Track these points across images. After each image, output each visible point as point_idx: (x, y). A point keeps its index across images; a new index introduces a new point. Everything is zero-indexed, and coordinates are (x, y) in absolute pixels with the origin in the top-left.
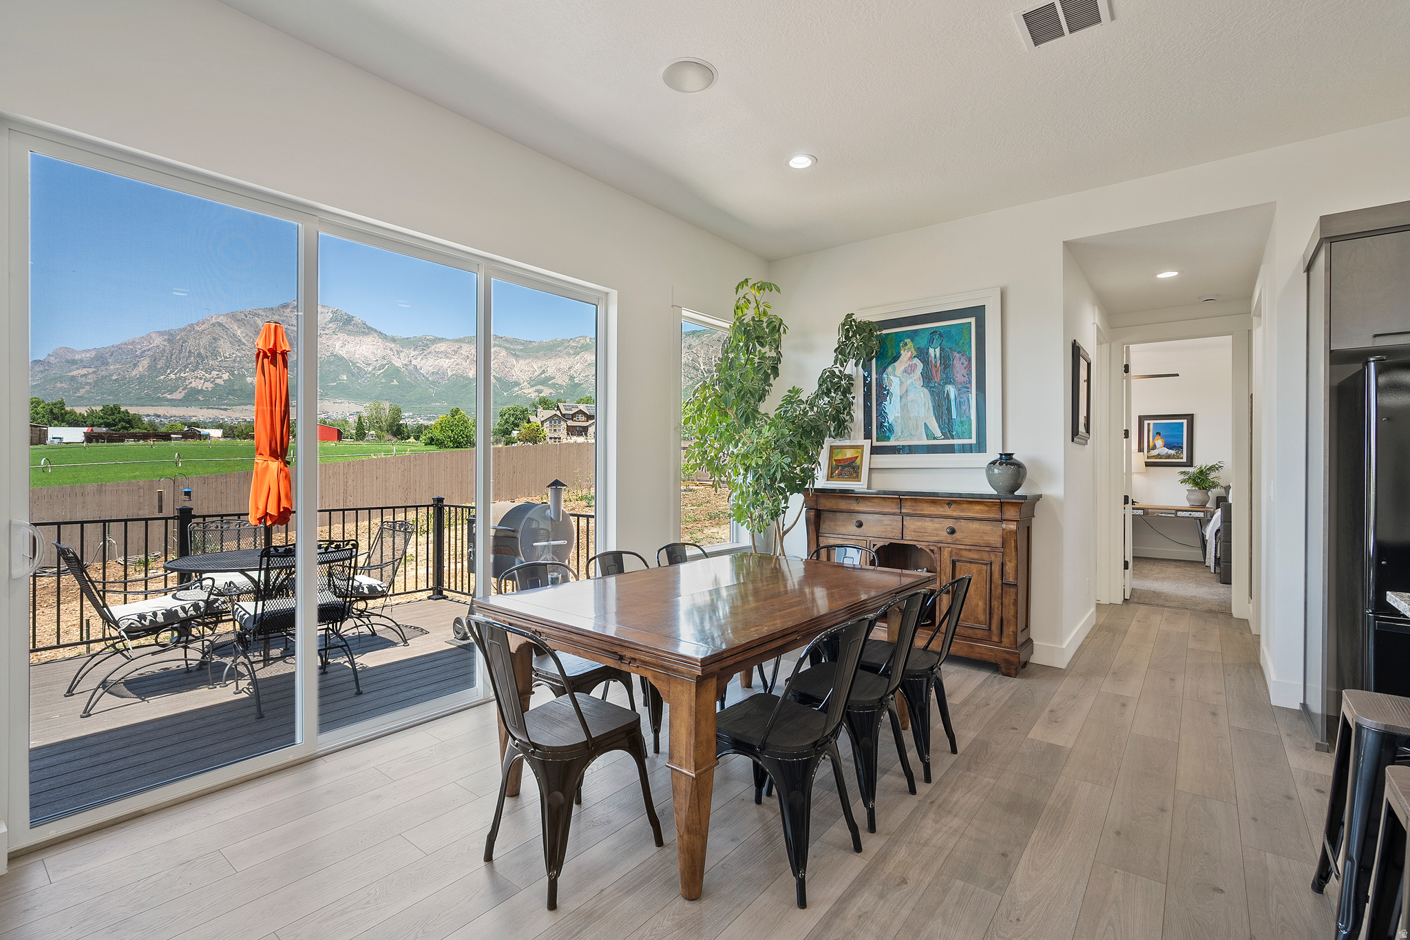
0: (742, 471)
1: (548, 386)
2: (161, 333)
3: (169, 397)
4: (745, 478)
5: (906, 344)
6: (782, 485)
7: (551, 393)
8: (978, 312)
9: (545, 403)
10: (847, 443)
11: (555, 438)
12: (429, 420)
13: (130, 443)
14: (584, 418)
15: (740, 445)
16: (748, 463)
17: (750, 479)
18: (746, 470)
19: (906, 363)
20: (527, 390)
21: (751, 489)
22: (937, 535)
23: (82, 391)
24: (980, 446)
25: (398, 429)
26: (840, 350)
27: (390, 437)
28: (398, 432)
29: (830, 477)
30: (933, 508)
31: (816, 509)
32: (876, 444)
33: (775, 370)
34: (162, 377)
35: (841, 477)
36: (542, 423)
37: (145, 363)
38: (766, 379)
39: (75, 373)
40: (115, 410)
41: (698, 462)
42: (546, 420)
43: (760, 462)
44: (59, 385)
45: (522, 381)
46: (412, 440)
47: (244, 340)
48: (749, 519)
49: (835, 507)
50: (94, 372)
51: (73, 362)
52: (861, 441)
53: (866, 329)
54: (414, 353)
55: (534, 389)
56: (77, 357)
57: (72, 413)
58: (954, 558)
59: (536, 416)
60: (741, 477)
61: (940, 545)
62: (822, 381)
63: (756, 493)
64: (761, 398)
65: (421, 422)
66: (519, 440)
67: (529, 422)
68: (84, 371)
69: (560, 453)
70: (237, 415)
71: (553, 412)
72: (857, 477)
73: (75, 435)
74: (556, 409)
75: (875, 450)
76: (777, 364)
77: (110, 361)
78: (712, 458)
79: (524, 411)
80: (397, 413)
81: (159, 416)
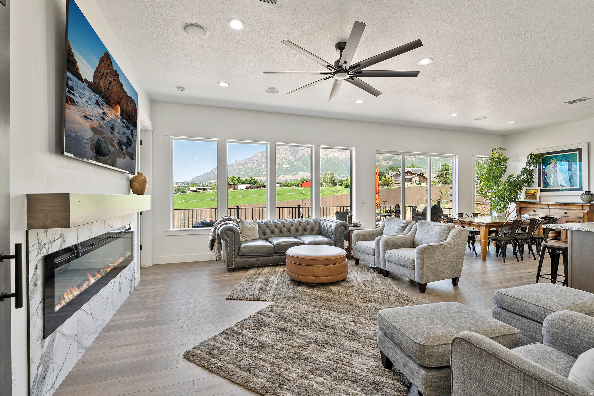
0: (494, 197)
1: (391, 160)
2: (260, 153)
3: (262, 173)
4: (495, 198)
5: (553, 160)
6: (507, 200)
7: (392, 164)
8: (580, 150)
9: (391, 168)
10: (532, 188)
11: (397, 184)
12: (343, 177)
13: (256, 189)
14: (410, 174)
15: (494, 190)
16: (496, 194)
17: (497, 198)
18: (496, 196)
19: (553, 165)
20: (382, 163)
21: (497, 201)
22: (561, 214)
23: (242, 173)
24: (580, 189)
25: (333, 182)
26: (528, 163)
27: (331, 185)
28: (334, 183)
29: (526, 198)
30: (559, 207)
31: (519, 207)
32: (542, 188)
33: (505, 171)
34: (261, 167)
35: (529, 198)
36: (391, 177)
37: (256, 163)
38: (502, 173)
39: (240, 168)
40: (252, 179)
41: (480, 194)
42: (393, 176)
43: (500, 194)
44: (236, 172)
45: (380, 159)
46: (338, 186)
47: (282, 153)
48: (497, 210)
49: (526, 207)
50: (244, 167)
51: (239, 164)
52: (537, 188)
53: (538, 156)
54: (337, 151)
55: (385, 162)
56: (240, 162)
57: (242, 180)
58: (567, 220)
59: (389, 174)
60: (494, 198)
61: (562, 217)
62: (522, 172)
63: (499, 202)
64: (500, 178)
65: (340, 178)
66: (381, 185)
67: (385, 177)
68: (242, 167)
69: (411, 191)
70: (281, 178)
71: (396, 172)
72: (535, 198)
73: (243, 187)
74: (397, 171)
75: (541, 190)
76: (505, 169)
77: (248, 163)
78: (484, 193)
79: (382, 173)
80: (333, 176)
81: (260, 180)
